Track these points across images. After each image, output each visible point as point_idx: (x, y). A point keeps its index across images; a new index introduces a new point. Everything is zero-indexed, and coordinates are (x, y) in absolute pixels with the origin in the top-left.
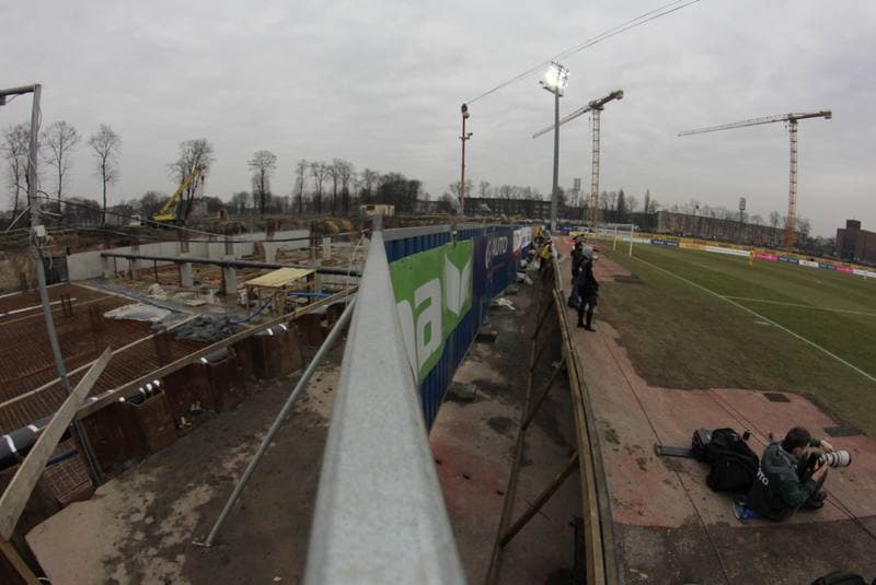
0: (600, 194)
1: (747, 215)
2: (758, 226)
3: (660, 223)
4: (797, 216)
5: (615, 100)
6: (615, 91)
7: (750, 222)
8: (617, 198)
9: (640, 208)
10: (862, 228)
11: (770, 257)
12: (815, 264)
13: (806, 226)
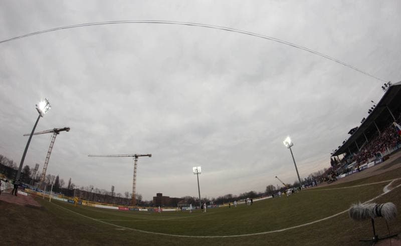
0: (47, 174)
1: (115, 194)
2: (120, 198)
3: (75, 194)
4: (136, 193)
5: (65, 131)
6: (67, 127)
7: (116, 196)
8: (55, 179)
9: (66, 186)
10: (163, 195)
11: (126, 209)
12: (146, 210)
13: (140, 197)
